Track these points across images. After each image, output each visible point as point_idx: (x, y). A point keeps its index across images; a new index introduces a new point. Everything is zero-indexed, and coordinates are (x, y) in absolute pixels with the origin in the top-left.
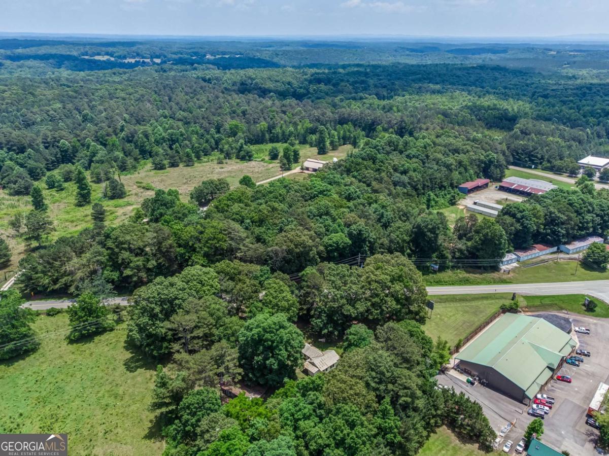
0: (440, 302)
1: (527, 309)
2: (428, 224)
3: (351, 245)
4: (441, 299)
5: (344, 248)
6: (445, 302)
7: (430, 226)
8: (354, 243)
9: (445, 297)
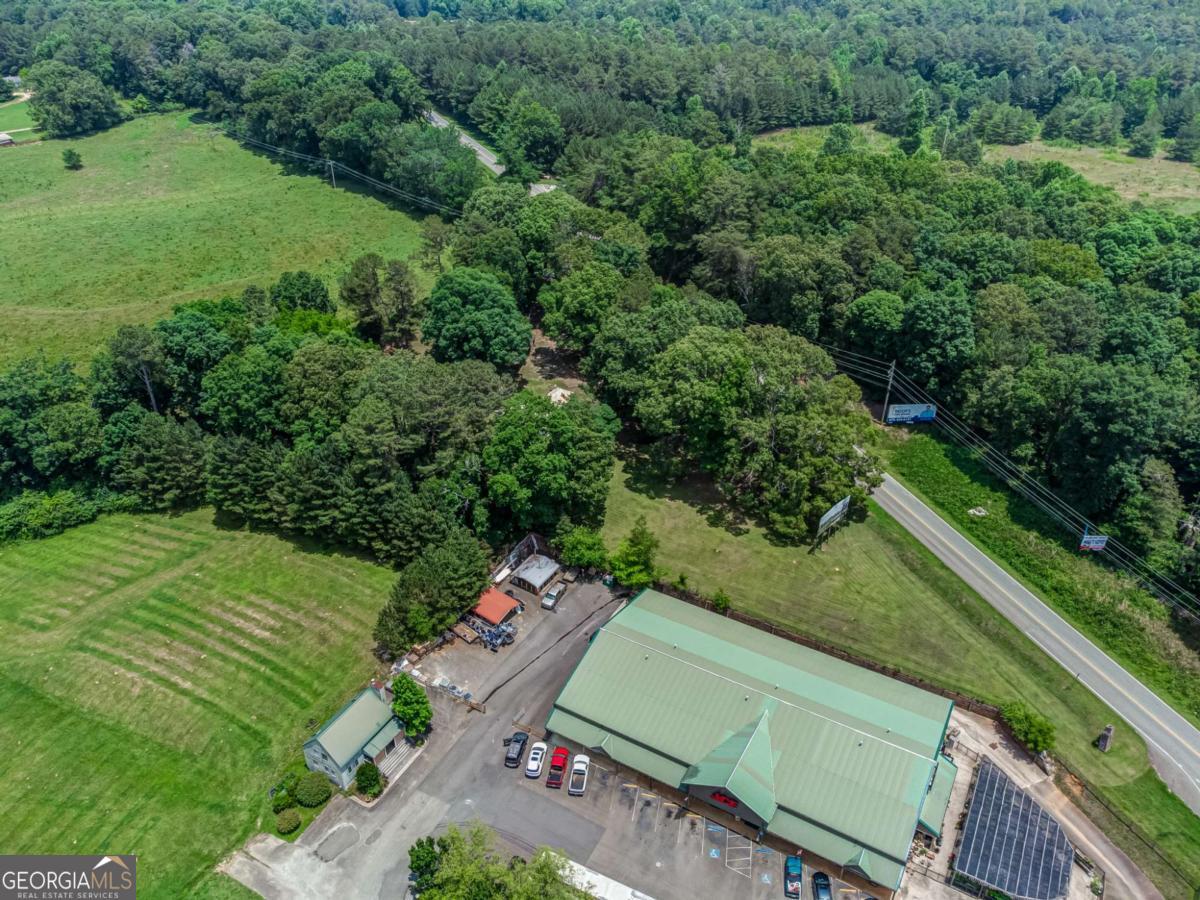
0: (913, 570)
1: (1076, 790)
2: (1095, 388)
3: (892, 333)
4: (925, 565)
5: (870, 328)
6: (927, 580)
7: (1101, 397)
8: (903, 332)
9: (942, 573)
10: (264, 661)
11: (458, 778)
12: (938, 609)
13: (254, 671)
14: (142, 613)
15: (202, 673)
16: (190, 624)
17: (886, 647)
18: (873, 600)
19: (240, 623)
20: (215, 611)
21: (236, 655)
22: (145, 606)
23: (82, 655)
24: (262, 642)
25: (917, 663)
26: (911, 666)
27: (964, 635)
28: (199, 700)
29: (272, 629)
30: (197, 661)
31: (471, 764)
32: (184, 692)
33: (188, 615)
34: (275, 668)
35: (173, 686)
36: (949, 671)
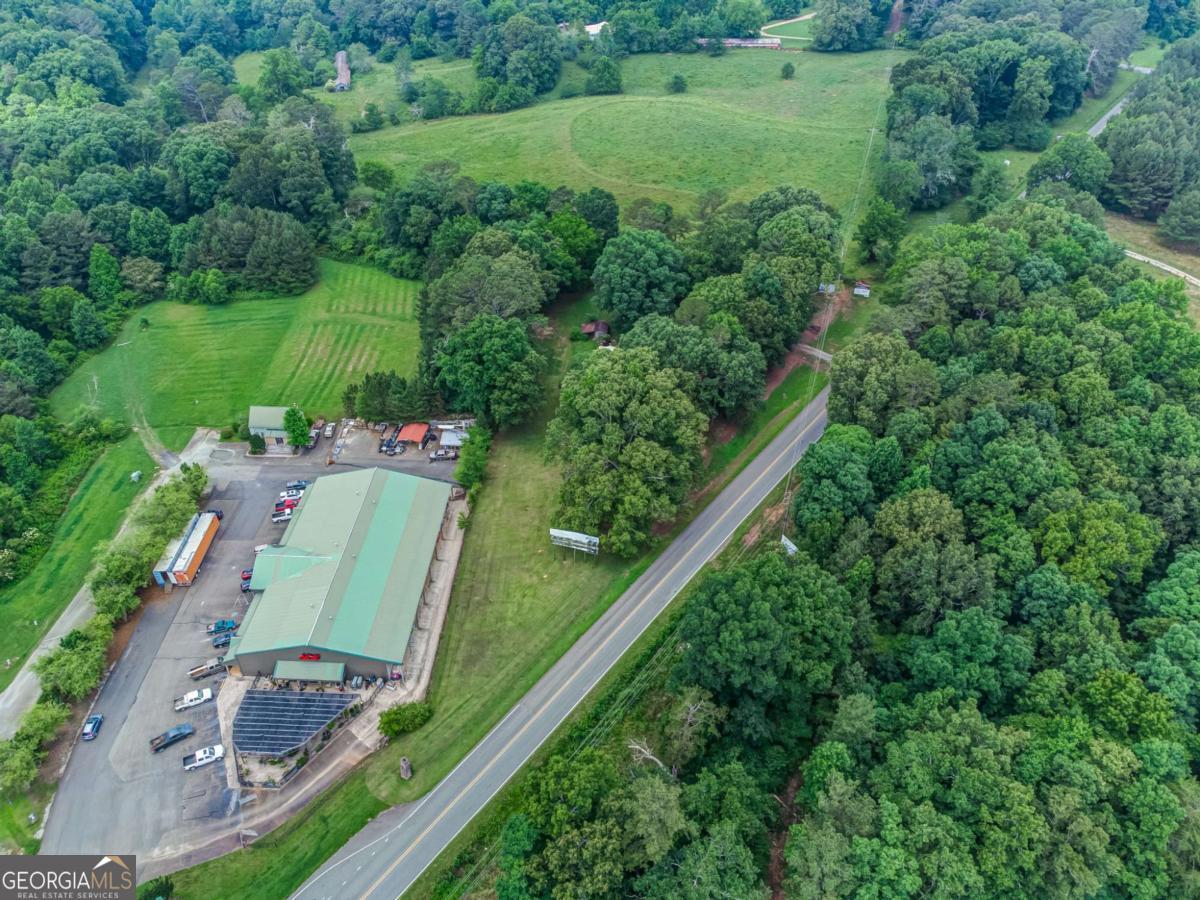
9: (571, 636)
10: (329, 378)
11: (273, 476)
12: (530, 647)
13: (321, 378)
14: (348, 328)
15: (312, 366)
16: (345, 346)
17: (468, 626)
18: (520, 605)
19: (354, 359)
20: (360, 346)
21: (330, 368)
22: (353, 327)
23: (312, 328)
24: (343, 372)
25: (458, 648)
26: (453, 645)
27: (504, 672)
28: (294, 374)
29: (355, 369)
30: (320, 360)
31: (284, 476)
32: (298, 367)
33: (352, 341)
34: (325, 384)
35: (301, 361)
36: (456, 668)
